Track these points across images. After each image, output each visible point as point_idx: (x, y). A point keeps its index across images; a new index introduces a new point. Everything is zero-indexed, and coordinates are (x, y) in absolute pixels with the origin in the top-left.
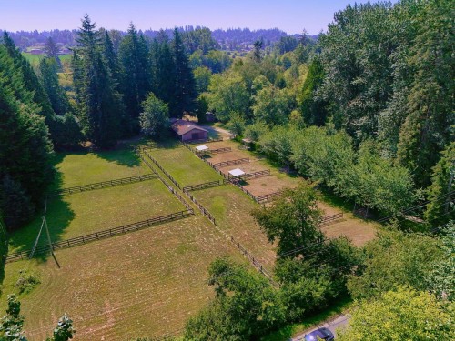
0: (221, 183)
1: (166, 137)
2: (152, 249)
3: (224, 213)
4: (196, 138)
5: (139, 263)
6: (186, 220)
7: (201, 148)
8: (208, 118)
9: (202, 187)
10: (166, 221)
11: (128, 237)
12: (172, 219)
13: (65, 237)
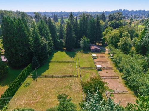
0: (93, 68)
1: (87, 50)
2: (60, 84)
3: (87, 79)
4: (96, 51)
5: (54, 87)
6: (74, 78)
7: (94, 55)
8: (105, 45)
9: (86, 69)
10: (69, 77)
11: (56, 79)
12: (71, 77)
13: (43, 74)
